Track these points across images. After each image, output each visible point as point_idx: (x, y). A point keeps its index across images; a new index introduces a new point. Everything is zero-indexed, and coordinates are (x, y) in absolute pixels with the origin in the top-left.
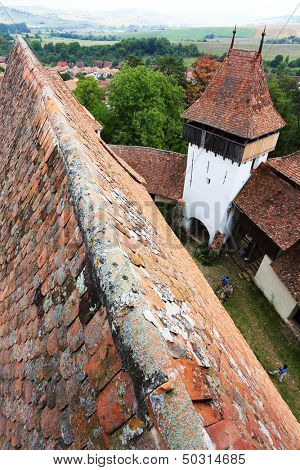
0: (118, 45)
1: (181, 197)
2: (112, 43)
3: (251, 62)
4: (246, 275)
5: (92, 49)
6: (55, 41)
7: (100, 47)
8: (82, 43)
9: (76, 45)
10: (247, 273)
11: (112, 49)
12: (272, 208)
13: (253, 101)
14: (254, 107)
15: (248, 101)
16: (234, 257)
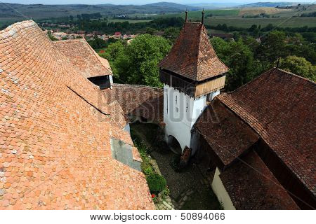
0: (152, 22)
1: (162, 120)
2: (148, 21)
3: (197, 30)
4: (206, 182)
5: (136, 25)
6: (115, 21)
7: (140, 23)
8: (130, 22)
9: (127, 23)
10: (207, 180)
11: (148, 24)
12: (220, 131)
13: (201, 55)
14: (201, 59)
15: (197, 55)
16: (199, 166)
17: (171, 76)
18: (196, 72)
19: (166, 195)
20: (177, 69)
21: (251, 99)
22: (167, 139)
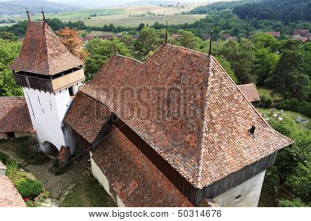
2: (10, 25)
3: (42, 28)
11: (11, 29)
12: (85, 117)
13: (50, 51)
14: (51, 55)
15: (46, 52)
16: (81, 162)
17: (27, 77)
18: (47, 67)
19: (46, 198)
20: (30, 69)
21: (103, 83)
22: (43, 148)
